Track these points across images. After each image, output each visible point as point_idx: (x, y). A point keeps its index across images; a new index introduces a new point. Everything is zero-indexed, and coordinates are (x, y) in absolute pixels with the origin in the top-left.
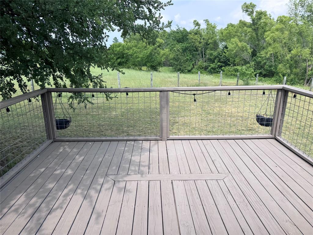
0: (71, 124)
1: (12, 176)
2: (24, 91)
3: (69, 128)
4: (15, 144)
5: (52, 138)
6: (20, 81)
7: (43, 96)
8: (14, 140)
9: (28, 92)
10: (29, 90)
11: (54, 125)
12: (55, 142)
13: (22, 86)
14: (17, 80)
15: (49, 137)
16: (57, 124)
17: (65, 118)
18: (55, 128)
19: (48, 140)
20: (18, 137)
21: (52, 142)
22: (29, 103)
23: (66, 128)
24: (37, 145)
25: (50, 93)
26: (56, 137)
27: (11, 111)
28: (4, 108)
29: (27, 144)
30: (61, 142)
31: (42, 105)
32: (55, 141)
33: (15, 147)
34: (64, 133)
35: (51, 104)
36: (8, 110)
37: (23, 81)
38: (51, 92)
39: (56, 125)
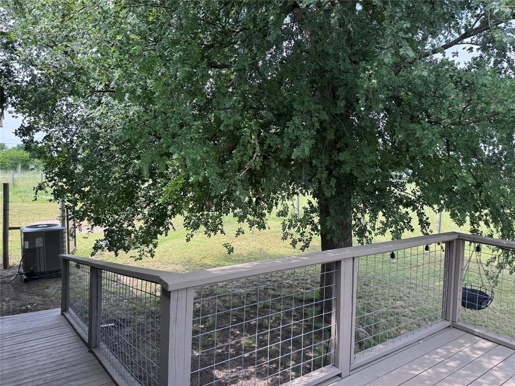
0: (492, 305)
1: (376, 356)
2: (425, 231)
3: (486, 309)
4: (393, 308)
5: (451, 320)
6: (420, 215)
7: (449, 244)
8: (394, 300)
9: (430, 234)
10: (431, 231)
11: (458, 297)
12: (454, 329)
13: (424, 223)
14: (417, 212)
15: (445, 316)
16: (464, 298)
17: (482, 290)
18: (459, 303)
19: (442, 321)
20: (400, 298)
21: (448, 327)
22: (426, 252)
23: (480, 308)
24: (424, 320)
25: (462, 242)
26: (457, 320)
27: (396, 257)
28: (388, 252)
29: (410, 314)
30: (465, 333)
31: (445, 259)
32: (454, 326)
33: (393, 312)
34: (476, 317)
35: (461, 260)
36: (393, 256)
37: (425, 215)
38: (464, 241)
39: (461, 299)
